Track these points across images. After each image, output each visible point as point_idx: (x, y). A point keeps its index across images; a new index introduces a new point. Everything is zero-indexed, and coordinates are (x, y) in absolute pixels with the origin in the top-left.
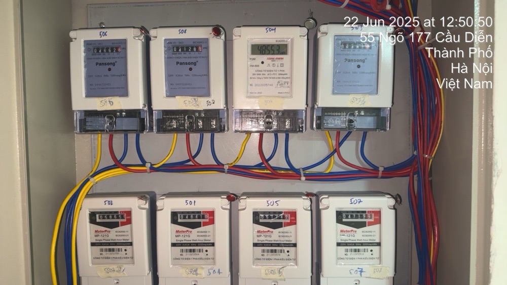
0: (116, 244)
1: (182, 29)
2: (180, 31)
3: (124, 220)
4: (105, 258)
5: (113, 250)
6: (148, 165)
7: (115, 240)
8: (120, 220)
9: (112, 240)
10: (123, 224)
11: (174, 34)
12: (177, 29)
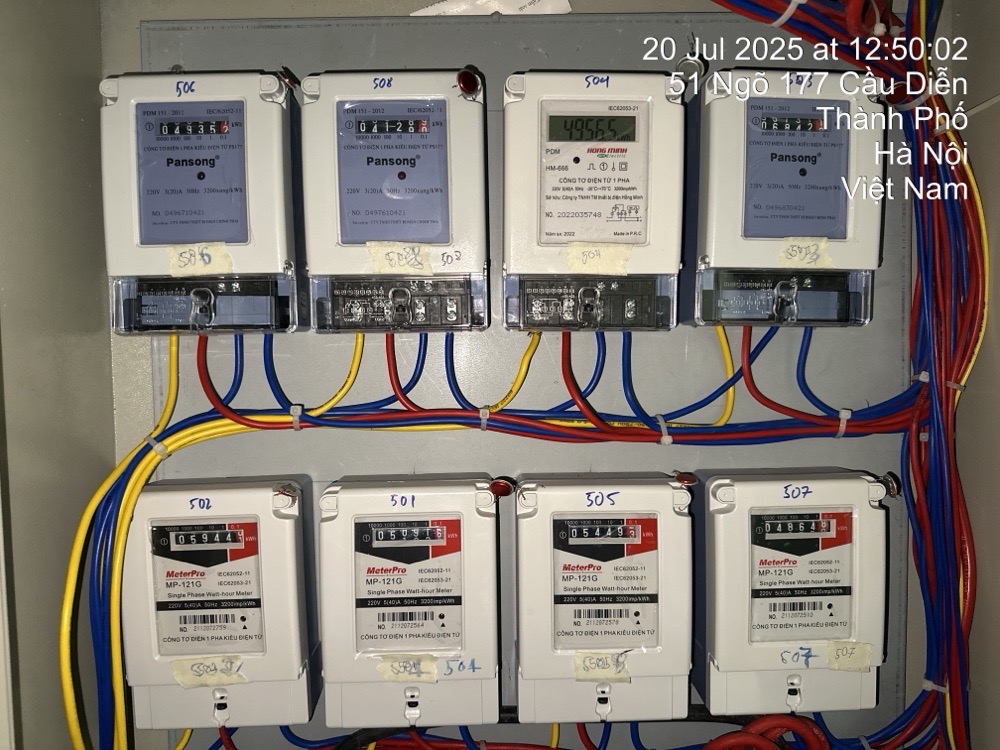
0: (219, 604)
1: (380, 76)
2: (378, 82)
3: (241, 546)
4: (193, 639)
5: (213, 619)
6: (296, 411)
7: (217, 594)
8: (229, 546)
9: (209, 594)
10: (237, 555)
11: (360, 89)
12: (370, 77)
